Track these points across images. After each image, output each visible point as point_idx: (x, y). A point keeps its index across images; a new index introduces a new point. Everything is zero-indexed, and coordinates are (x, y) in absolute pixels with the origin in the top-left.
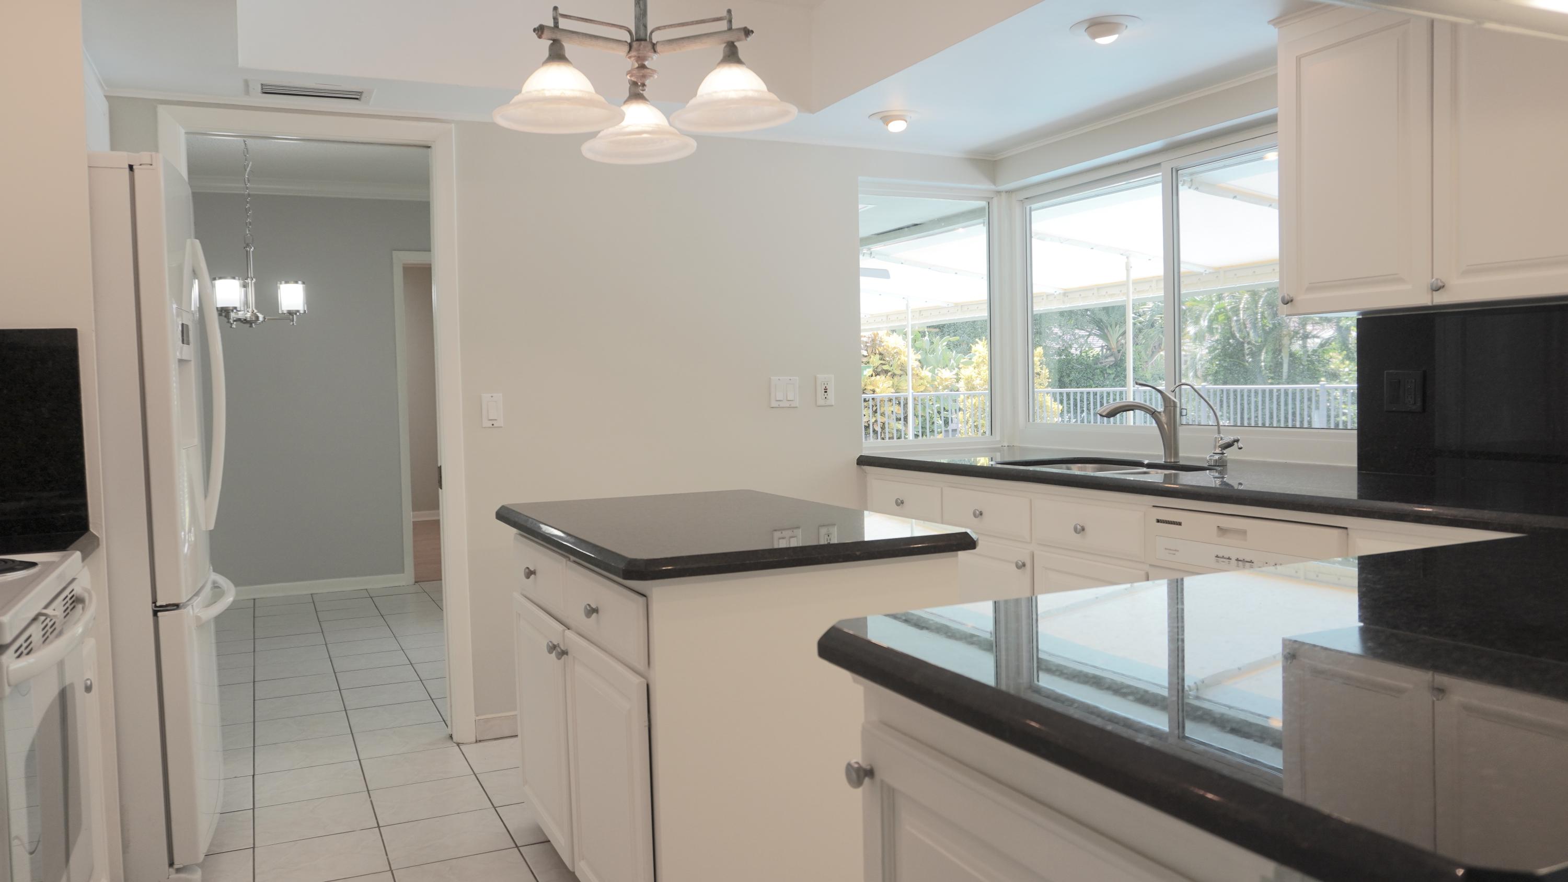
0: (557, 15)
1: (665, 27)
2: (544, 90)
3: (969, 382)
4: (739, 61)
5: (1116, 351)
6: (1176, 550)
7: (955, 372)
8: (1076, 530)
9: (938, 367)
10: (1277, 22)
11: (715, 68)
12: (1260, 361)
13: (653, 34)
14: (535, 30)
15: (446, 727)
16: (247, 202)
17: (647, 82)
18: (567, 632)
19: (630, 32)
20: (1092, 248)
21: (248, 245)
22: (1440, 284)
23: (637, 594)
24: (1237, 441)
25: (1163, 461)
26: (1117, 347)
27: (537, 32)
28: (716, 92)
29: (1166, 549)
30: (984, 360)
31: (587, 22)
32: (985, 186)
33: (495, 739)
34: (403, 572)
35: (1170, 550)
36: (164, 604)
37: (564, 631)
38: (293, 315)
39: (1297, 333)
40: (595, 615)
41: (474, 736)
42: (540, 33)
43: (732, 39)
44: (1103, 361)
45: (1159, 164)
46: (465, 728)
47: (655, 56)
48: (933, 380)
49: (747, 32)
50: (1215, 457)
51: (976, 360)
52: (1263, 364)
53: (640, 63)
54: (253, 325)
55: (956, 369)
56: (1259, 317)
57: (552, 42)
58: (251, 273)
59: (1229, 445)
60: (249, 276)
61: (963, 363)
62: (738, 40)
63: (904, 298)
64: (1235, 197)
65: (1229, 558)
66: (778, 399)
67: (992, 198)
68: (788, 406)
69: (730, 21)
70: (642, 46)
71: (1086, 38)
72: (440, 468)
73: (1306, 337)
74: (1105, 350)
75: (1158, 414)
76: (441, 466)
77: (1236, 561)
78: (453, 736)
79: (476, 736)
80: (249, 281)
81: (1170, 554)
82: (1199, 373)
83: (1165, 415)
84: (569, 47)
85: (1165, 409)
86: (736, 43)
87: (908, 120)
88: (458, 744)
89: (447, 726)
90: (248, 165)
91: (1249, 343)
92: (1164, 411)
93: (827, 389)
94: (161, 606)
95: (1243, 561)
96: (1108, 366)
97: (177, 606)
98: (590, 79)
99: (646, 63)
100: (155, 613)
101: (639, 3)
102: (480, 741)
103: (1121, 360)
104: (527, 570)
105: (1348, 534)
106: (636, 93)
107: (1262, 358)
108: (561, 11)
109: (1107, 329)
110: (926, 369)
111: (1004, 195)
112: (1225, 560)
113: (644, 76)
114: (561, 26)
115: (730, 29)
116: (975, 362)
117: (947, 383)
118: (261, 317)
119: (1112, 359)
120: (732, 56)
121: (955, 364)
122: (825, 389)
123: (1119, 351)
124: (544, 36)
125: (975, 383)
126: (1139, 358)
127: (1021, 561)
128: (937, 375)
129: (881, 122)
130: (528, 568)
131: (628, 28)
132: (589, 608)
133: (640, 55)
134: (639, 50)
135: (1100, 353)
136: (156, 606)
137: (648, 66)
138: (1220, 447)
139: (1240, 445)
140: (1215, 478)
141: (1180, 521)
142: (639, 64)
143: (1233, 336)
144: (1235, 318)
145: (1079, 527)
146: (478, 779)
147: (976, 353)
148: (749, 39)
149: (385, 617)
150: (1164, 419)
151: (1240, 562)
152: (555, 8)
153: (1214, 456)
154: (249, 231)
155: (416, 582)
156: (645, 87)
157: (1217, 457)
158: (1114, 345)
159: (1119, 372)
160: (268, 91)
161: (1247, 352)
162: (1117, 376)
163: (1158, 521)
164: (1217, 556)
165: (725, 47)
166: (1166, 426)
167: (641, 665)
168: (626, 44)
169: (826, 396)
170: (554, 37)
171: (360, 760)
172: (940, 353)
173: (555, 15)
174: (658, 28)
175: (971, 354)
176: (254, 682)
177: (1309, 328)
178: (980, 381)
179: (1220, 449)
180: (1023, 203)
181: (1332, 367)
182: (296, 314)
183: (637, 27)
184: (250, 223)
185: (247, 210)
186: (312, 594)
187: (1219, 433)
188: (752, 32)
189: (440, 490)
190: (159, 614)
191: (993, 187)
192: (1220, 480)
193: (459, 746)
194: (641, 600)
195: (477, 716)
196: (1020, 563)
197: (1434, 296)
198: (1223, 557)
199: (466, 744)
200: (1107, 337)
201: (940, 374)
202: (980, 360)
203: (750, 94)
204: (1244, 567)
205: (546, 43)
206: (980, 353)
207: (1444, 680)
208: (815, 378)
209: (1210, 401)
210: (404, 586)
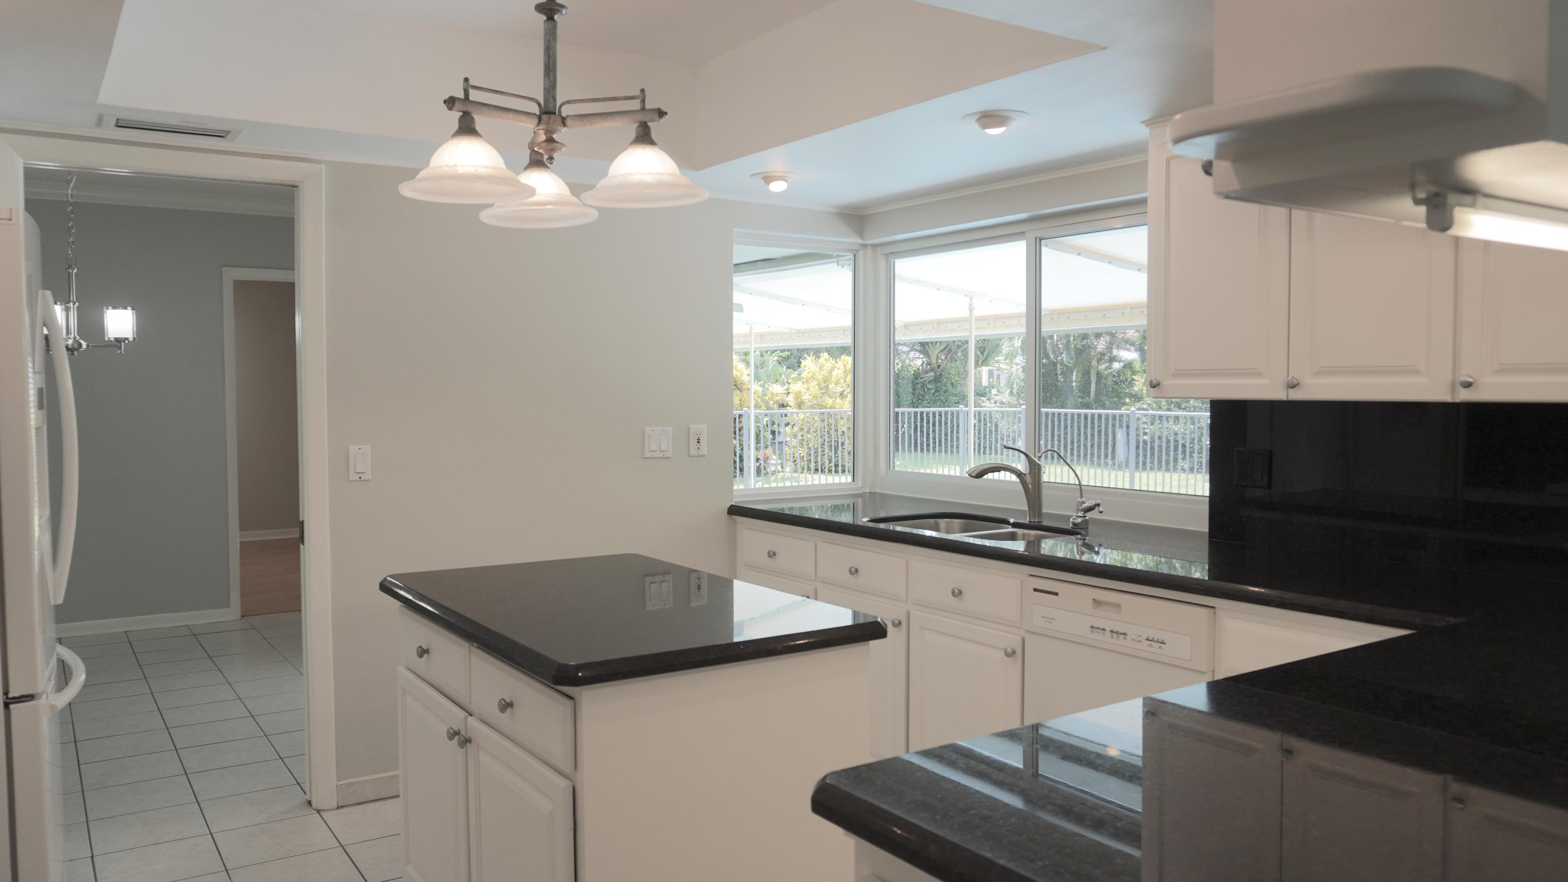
0: (468, 87)
1: (575, 101)
2: (455, 166)
3: (798, 397)
4: (651, 142)
5: (936, 366)
6: (1052, 619)
7: (785, 387)
8: (953, 593)
9: (768, 381)
10: (1149, 123)
11: (627, 148)
12: (1071, 382)
13: (563, 107)
14: (445, 102)
15: (303, 794)
16: (70, 220)
17: (555, 155)
18: (470, 718)
19: (539, 104)
20: (938, 289)
21: (70, 267)
22: (1296, 382)
23: (566, 697)
24: (1098, 505)
25: (1028, 520)
26: (937, 362)
27: (447, 104)
28: (630, 174)
29: (1042, 617)
30: (814, 376)
31: (497, 94)
32: (856, 240)
33: (358, 804)
34: (228, 606)
35: (1047, 618)
36: (17, 695)
37: (466, 718)
38: (121, 343)
39: (1103, 354)
40: (509, 709)
41: (336, 803)
42: (450, 105)
43: (644, 119)
44: (924, 376)
45: (1023, 233)
46: (325, 794)
47: (564, 130)
48: (764, 395)
49: (661, 114)
50: (1078, 520)
51: (806, 375)
52: (1074, 384)
53: (548, 135)
54: (75, 352)
55: (787, 384)
56: (1072, 339)
57: (462, 114)
58: (73, 297)
59: (1090, 509)
60: (71, 300)
61: (792, 379)
62: (651, 121)
63: (747, 324)
64: (1079, 254)
65: (1104, 630)
66: (651, 450)
67: (858, 250)
68: (662, 456)
69: (643, 101)
70: (552, 120)
71: (976, 127)
72: (302, 523)
73: (1113, 359)
74: (925, 365)
75: (1023, 475)
76: (303, 521)
77: (1110, 633)
78: (312, 802)
79: (338, 802)
80: (71, 304)
81: (1046, 621)
82: (1015, 391)
83: (1030, 477)
84: (480, 120)
85: (1030, 471)
86: (649, 124)
87: (789, 180)
88: (318, 811)
89: (305, 793)
90: (72, 181)
91: (1062, 364)
92: (1030, 473)
93: (699, 440)
94: (14, 698)
95: (1117, 633)
96: (928, 380)
97: (30, 697)
98: (500, 153)
99: (555, 136)
100: (7, 706)
101: (549, 75)
102: (342, 807)
103: (941, 375)
104: (420, 649)
105: (1215, 613)
106: (536, 162)
107: (1074, 379)
108: (472, 83)
109: (928, 345)
110: (757, 383)
111: (869, 249)
112: (1099, 631)
113: (553, 150)
114: (471, 98)
115: (643, 109)
116: (805, 377)
117: (778, 398)
118: (84, 345)
119: (932, 374)
120: (644, 137)
121: (785, 380)
122: (698, 440)
123: (939, 367)
124: (455, 108)
125: (804, 398)
126: (957, 373)
127: (897, 619)
128: (768, 390)
129: (762, 181)
130: (421, 647)
131: (538, 101)
132: (504, 703)
133: (550, 129)
134: (549, 123)
135: (921, 368)
136: (8, 698)
137: (556, 140)
138: (1082, 510)
139: (1101, 509)
140: (1078, 539)
141: (1057, 592)
142: (547, 137)
143: (1047, 356)
144: (1049, 341)
145: (956, 590)
146: (346, 852)
147: (806, 368)
148: (662, 120)
149: (214, 659)
150: (1028, 479)
151: (1114, 634)
152: (466, 80)
153: (1076, 519)
154: (72, 251)
155: (242, 617)
156: (553, 160)
157: (1079, 520)
158: (934, 361)
159: (938, 387)
160: (120, 125)
161: (1059, 372)
162: (937, 391)
163: (1035, 590)
164: (1092, 627)
165: (639, 126)
166: (1030, 486)
167: (568, 768)
168: (535, 116)
169: (699, 446)
170: (465, 109)
171: (211, 834)
172: (770, 368)
173: (465, 86)
174: (568, 102)
175: (801, 369)
176: (75, 742)
177: (1115, 352)
178: (809, 397)
179: (1082, 512)
180: (888, 257)
181: (1136, 389)
182: (124, 342)
183: (546, 100)
184: (73, 242)
185: (69, 229)
186: (126, 632)
187: (1081, 497)
188: (666, 113)
189: (301, 545)
190: (12, 706)
191: (860, 241)
192: (1082, 541)
193: (319, 813)
194: (569, 703)
195: (339, 781)
196: (896, 621)
197: (1289, 392)
198: (1098, 628)
199: (327, 810)
200: (928, 352)
201: (770, 389)
202: (810, 376)
203: (665, 178)
204: (1118, 639)
205: (456, 115)
206: (809, 369)
207: (1294, 742)
208: (689, 428)
209: (1066, 458)
210: (229, 621)
